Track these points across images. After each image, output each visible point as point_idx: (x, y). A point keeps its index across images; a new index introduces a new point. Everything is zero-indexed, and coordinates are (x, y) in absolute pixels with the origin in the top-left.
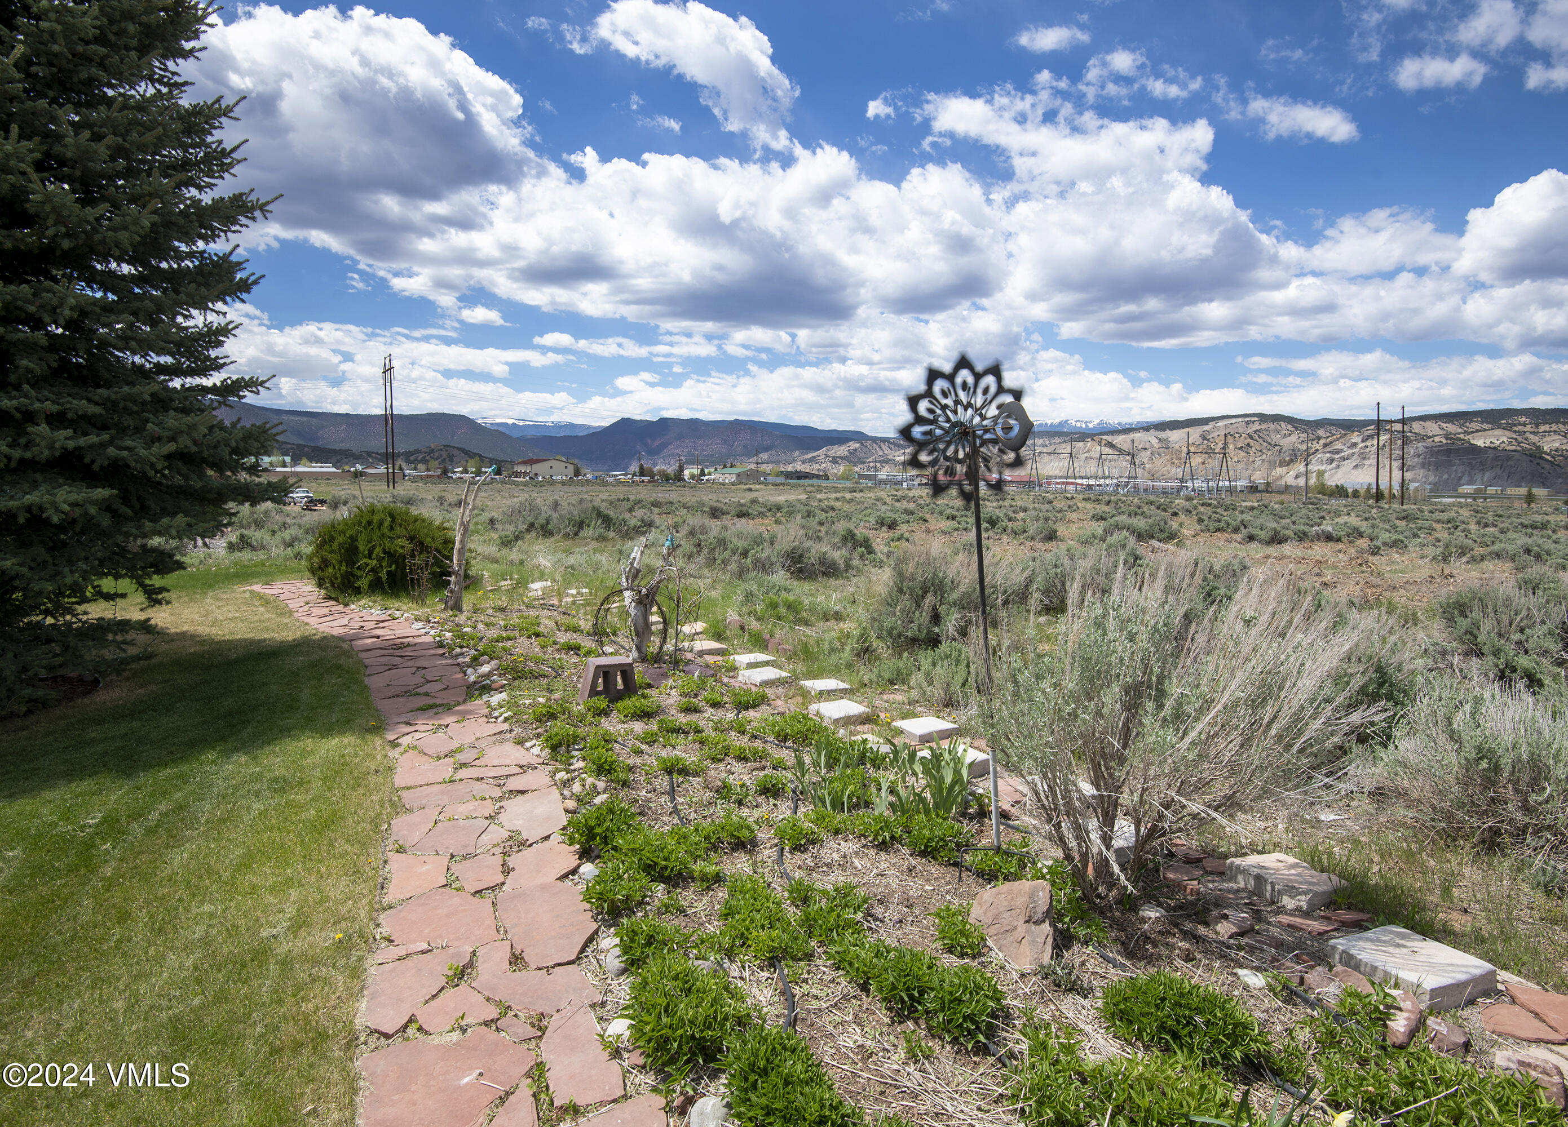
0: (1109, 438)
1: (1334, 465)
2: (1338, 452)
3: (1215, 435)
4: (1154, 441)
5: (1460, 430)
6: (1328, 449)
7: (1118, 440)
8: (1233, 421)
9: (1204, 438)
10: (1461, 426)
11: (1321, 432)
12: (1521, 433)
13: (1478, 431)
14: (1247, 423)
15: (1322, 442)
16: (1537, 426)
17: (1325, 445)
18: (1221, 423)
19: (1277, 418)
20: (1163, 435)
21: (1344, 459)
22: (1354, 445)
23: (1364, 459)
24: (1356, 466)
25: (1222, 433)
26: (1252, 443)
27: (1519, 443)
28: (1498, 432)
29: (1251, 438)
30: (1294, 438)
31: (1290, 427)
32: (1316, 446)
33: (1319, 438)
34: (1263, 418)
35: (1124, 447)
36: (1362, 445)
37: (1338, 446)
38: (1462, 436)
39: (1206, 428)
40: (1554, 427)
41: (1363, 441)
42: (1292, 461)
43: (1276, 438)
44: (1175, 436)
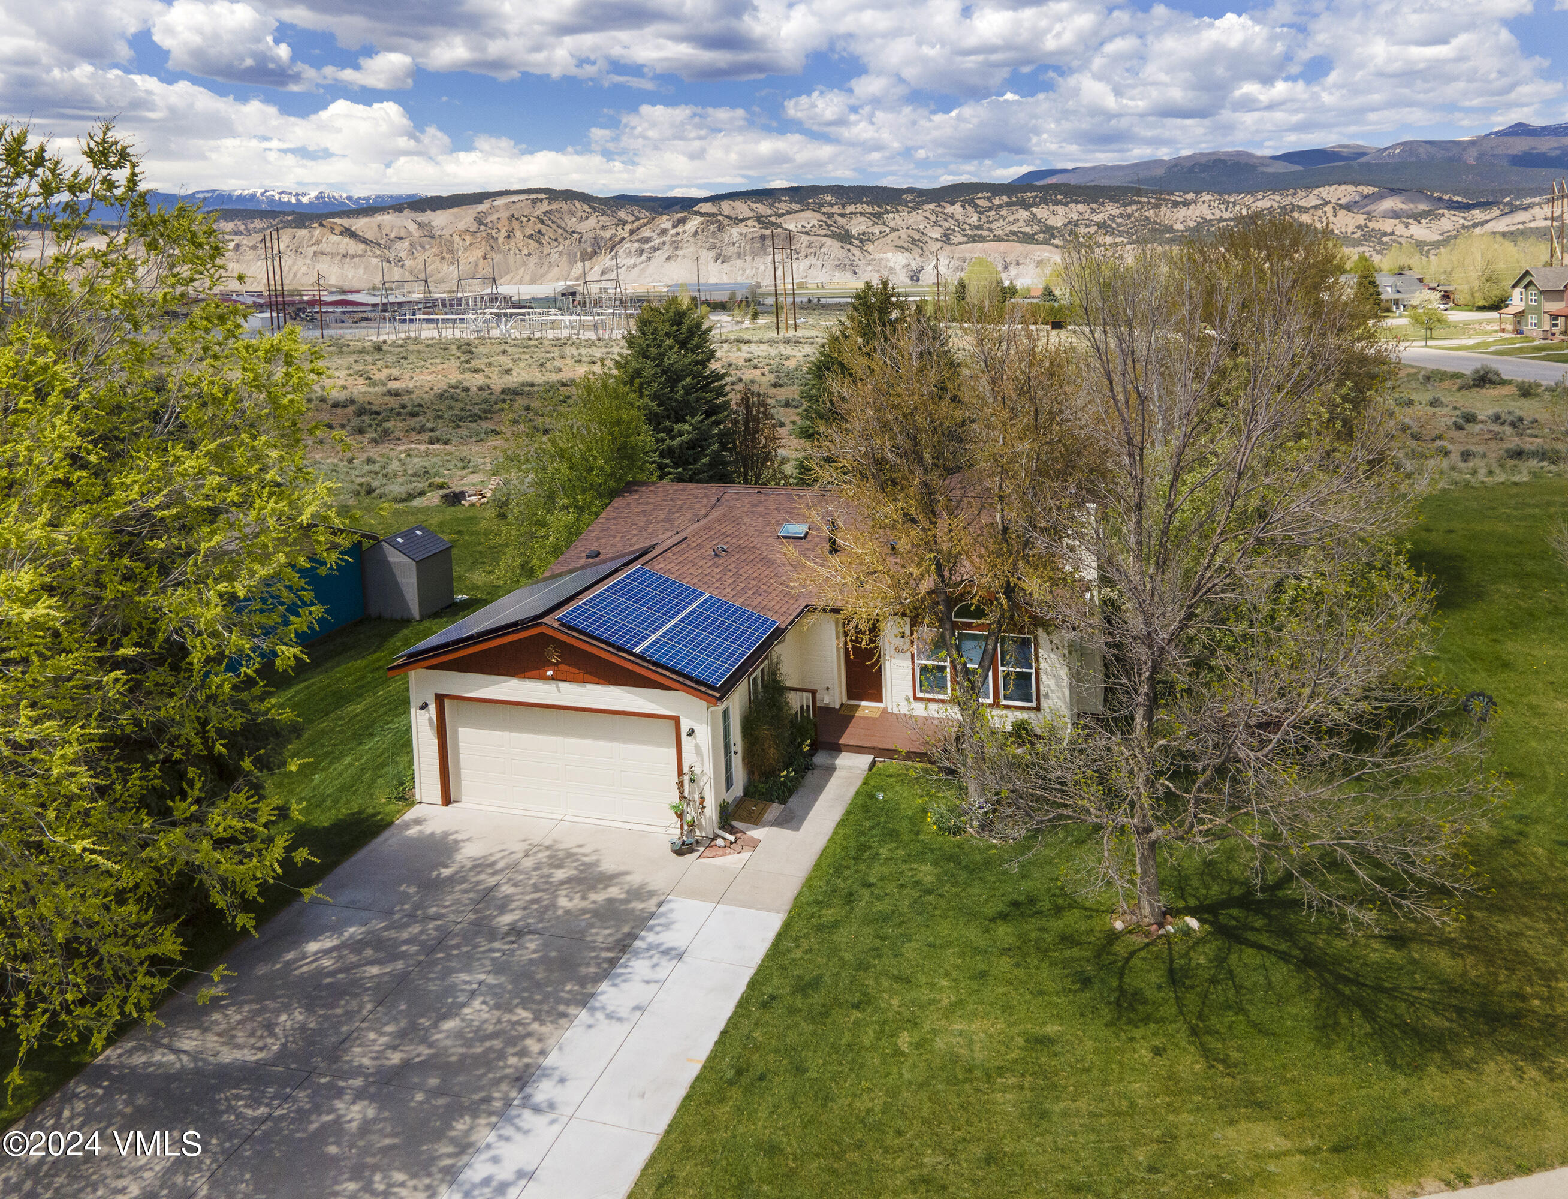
0: (346, 222)
1: (644, 257)
2: (647, 240)
3: (494, 217)
4: (412, 227)
5: (769, 212)
6: (635, 237)
7: (359, 224)
8: (515, 198)
9: (480, 223)
10: (771, 206)
11: (622, 214)
12: (830, 216)
13: (788, 213)
14: (534, 202)
15: (628, 227)
16: (844, 207)
17: (632, 232)
18: (500, 202)
19: (569, 195)
20: (423, 217)
21: (655, 250)
22: (664, 232)
23: (676, 248)
24: (669, 258)
25: (504, 215)
26: (544, 229)
27: (829, 226)
28: (808, 214)
29: (543, 222)
30: (592, 222)
31: (586, 207)
32: (624, 233)
33: (624, 223)
34: (552, 195)
35: (369, 236)
36: (673, 232)
37: (646, 232)
38: (773, 219)
39: (481, 208)
40: (859, 208)
41: (674, 227)
42: (595, 253)
43: (571, 222)
44: (439, 219)
